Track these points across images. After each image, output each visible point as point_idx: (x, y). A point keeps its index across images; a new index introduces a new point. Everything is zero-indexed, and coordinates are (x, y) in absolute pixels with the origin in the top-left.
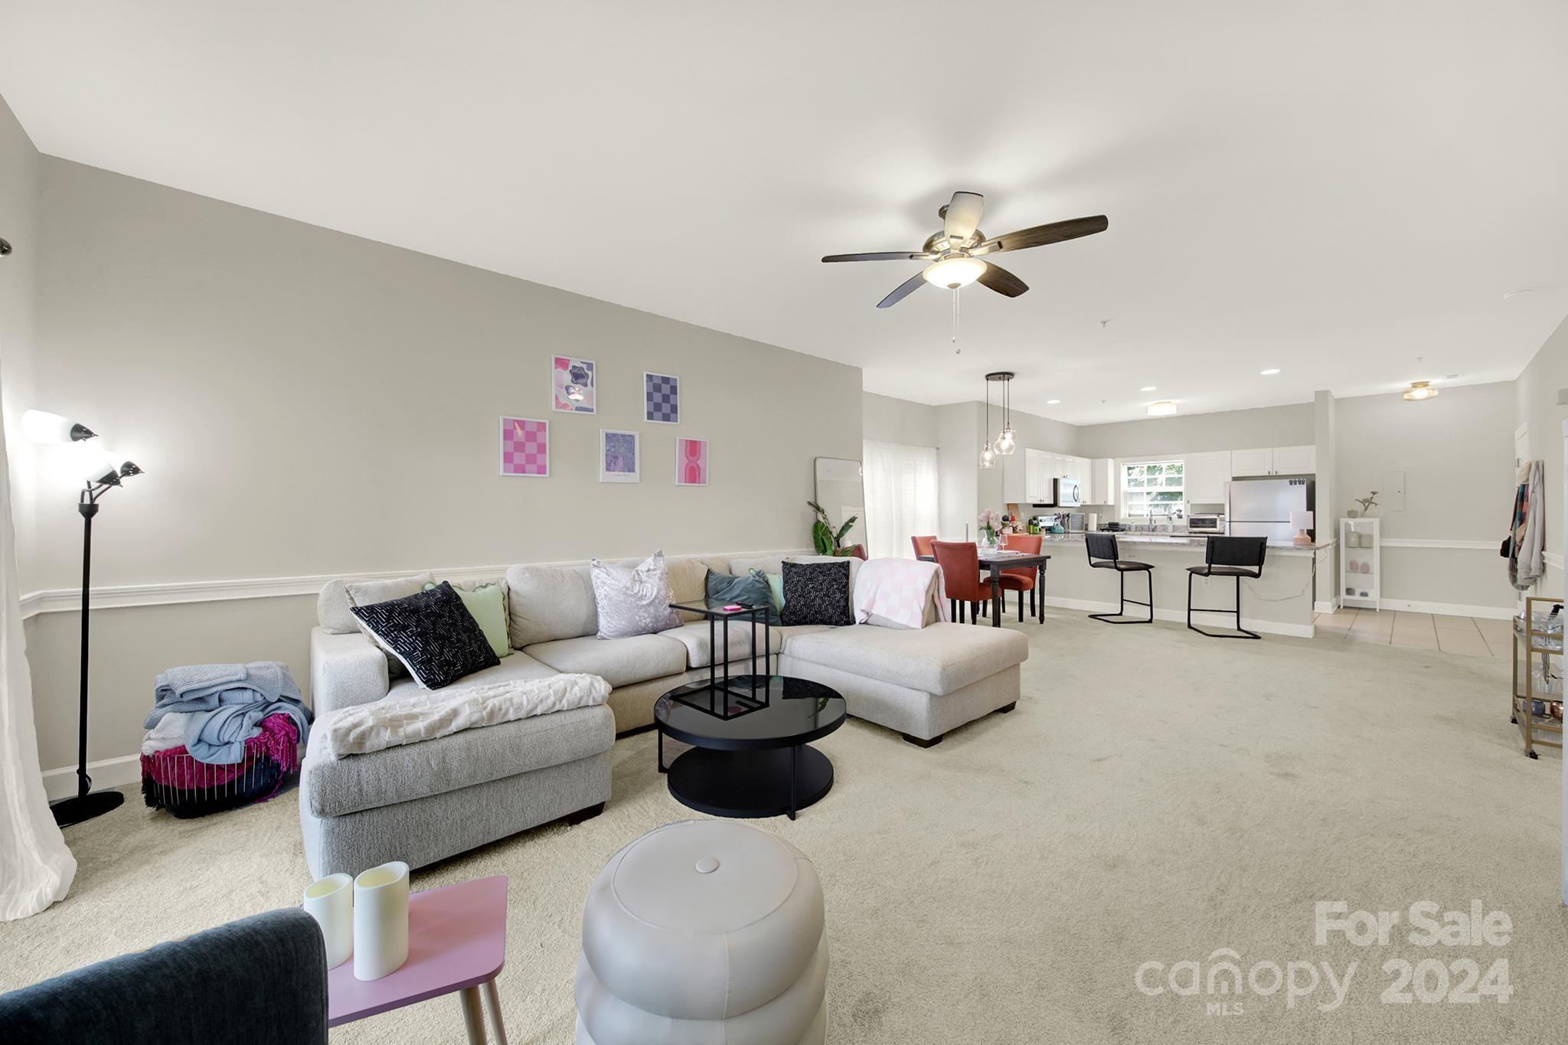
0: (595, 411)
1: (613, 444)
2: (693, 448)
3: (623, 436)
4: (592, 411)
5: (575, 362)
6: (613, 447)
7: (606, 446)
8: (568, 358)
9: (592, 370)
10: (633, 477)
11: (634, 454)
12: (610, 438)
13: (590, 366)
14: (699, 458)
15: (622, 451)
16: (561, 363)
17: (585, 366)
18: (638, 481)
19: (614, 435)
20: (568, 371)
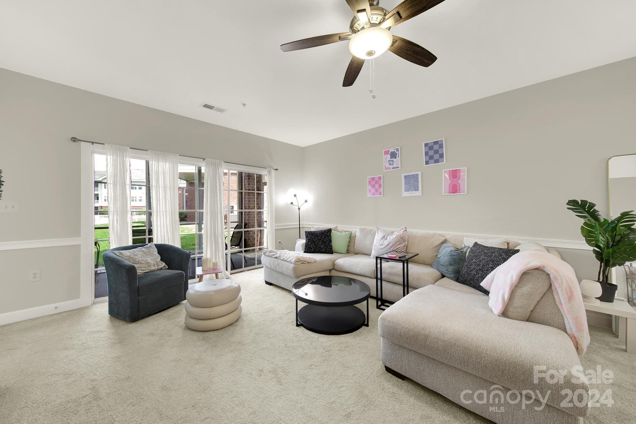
0: (400, 167)
1: (408, 180)
2: (455, 174)
3: (412, 175)
4: (398, 167)
5: (392, 150)
6: (408, 181)
7: (405, 181)
8: (389, 150)
9: (398, 151)
10: (418, 193)
11: (418, 183)
12: (406, 177)
13: (397, 150)
14: (459, 178)
15: (412, 182)
16: (386, 153)
17: (395, 151)
18: (421, 195)
19: (408, 176)
20: (389, 154)
